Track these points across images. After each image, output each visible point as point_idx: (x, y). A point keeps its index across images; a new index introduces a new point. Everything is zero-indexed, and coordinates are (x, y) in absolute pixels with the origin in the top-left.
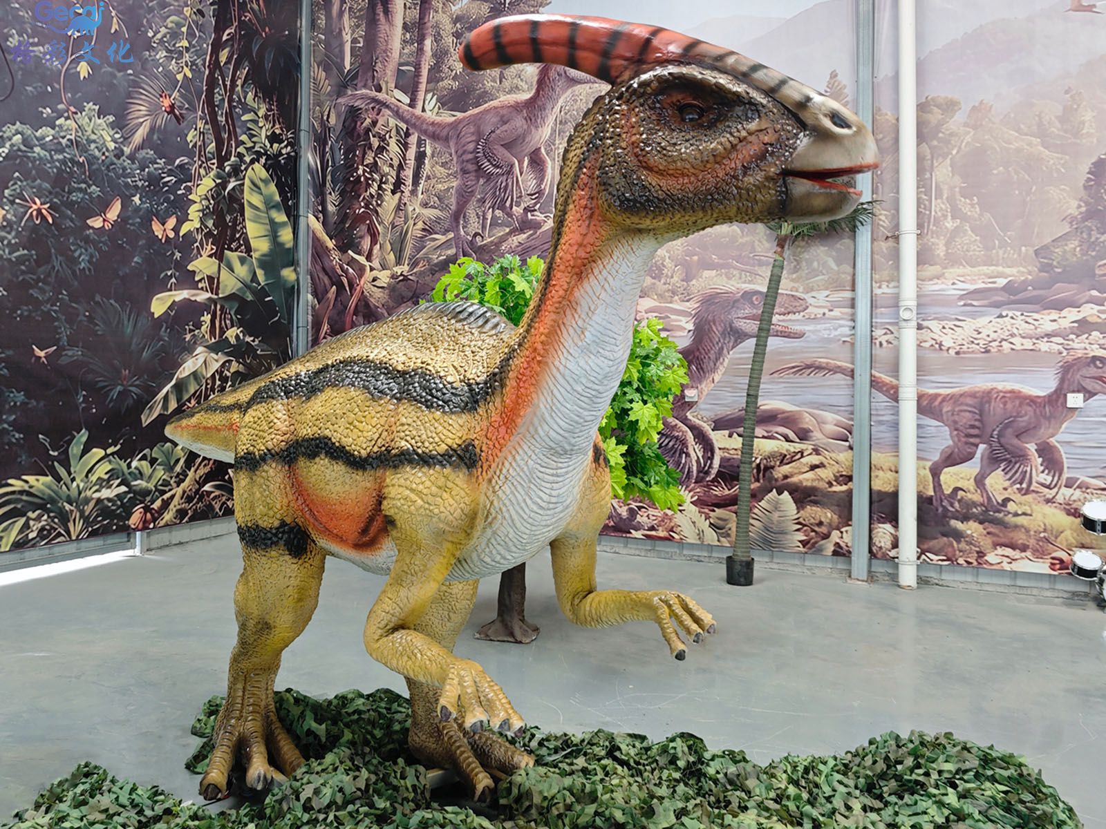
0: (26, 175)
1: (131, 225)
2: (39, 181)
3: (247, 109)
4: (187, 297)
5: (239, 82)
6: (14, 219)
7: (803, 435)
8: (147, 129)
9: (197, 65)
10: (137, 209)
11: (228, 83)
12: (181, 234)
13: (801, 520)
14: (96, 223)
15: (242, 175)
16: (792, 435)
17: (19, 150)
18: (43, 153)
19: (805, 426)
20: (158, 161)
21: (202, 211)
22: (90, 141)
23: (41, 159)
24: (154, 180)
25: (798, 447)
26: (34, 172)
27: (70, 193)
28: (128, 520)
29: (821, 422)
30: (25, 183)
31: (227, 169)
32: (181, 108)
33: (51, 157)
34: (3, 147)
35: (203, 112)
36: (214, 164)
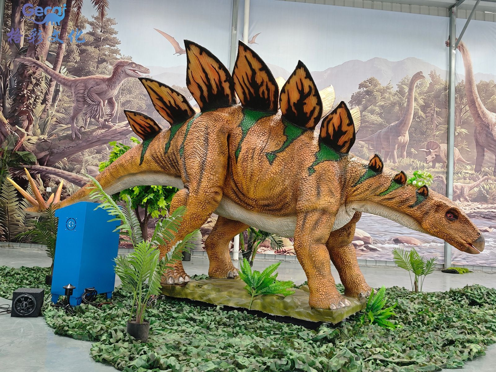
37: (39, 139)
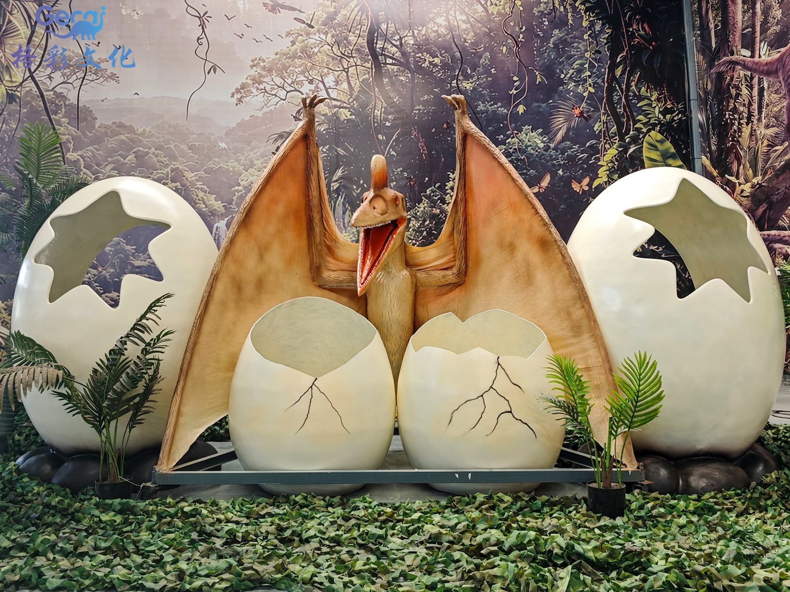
1: (559, 187)
3: (641, 99)
5: (633, 83)
8: (565, 131)
9: (597, 83)
10: (562, 177)
11: (624, 87)
12: (593, 187)
14: (534, 190)
15: (640, 142)
20: (574, 147)
21: (609, 170)
22: (527, 147)
24: (572, 159)
31: (627, 141)
32: (588, 112)
35: (605, 109)
36: (616, 139)
37: (753, 187)
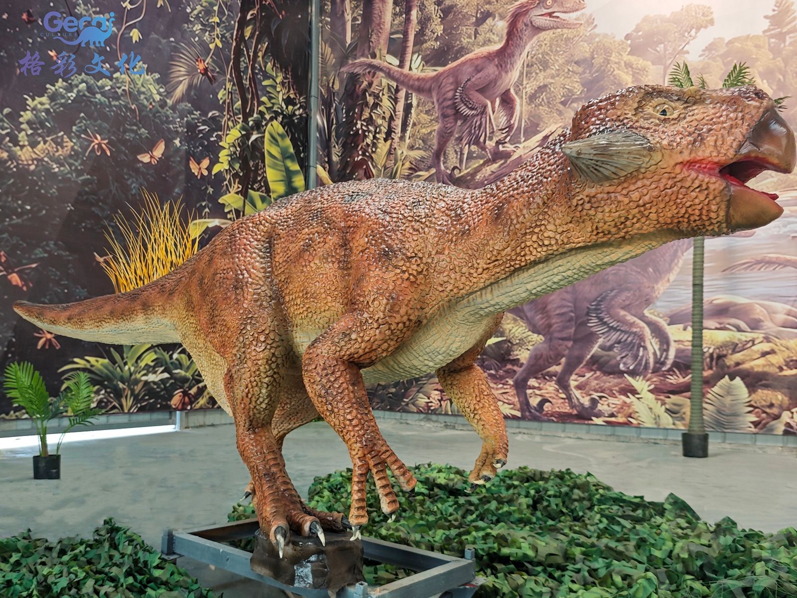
0: (89, 116)
1: (173, 162)
2: (99, 121)
3: (267, 76)
4: (218, 224)
5: (260, 54)
6: (80, 150)
7: (755, 325)
8: (186, 87)
9: (226, 38)
10: (178, 150)
11: (251, 54)
12: (214, 173)
13: (752, 403)
14: (145, 158)
15: (263, 129)
16: (743, 325)
17: (84, 95)
18: (103, 99)
19: (756, 317)
20: (195, 112)
21: (230, 155)
22: (140, 93)
23: (101, 103)
24: (191, 127)
25: (749, 336)
26: (96, 114)
27: (125, 132)
28: (170, 400)
29: (771, 312)
30: (88, 122)
31: (251, 123)
32: (213, 71)
33: (110, 102)
34: (72, 92)
35: (231, 75)
36: (240, 118)
